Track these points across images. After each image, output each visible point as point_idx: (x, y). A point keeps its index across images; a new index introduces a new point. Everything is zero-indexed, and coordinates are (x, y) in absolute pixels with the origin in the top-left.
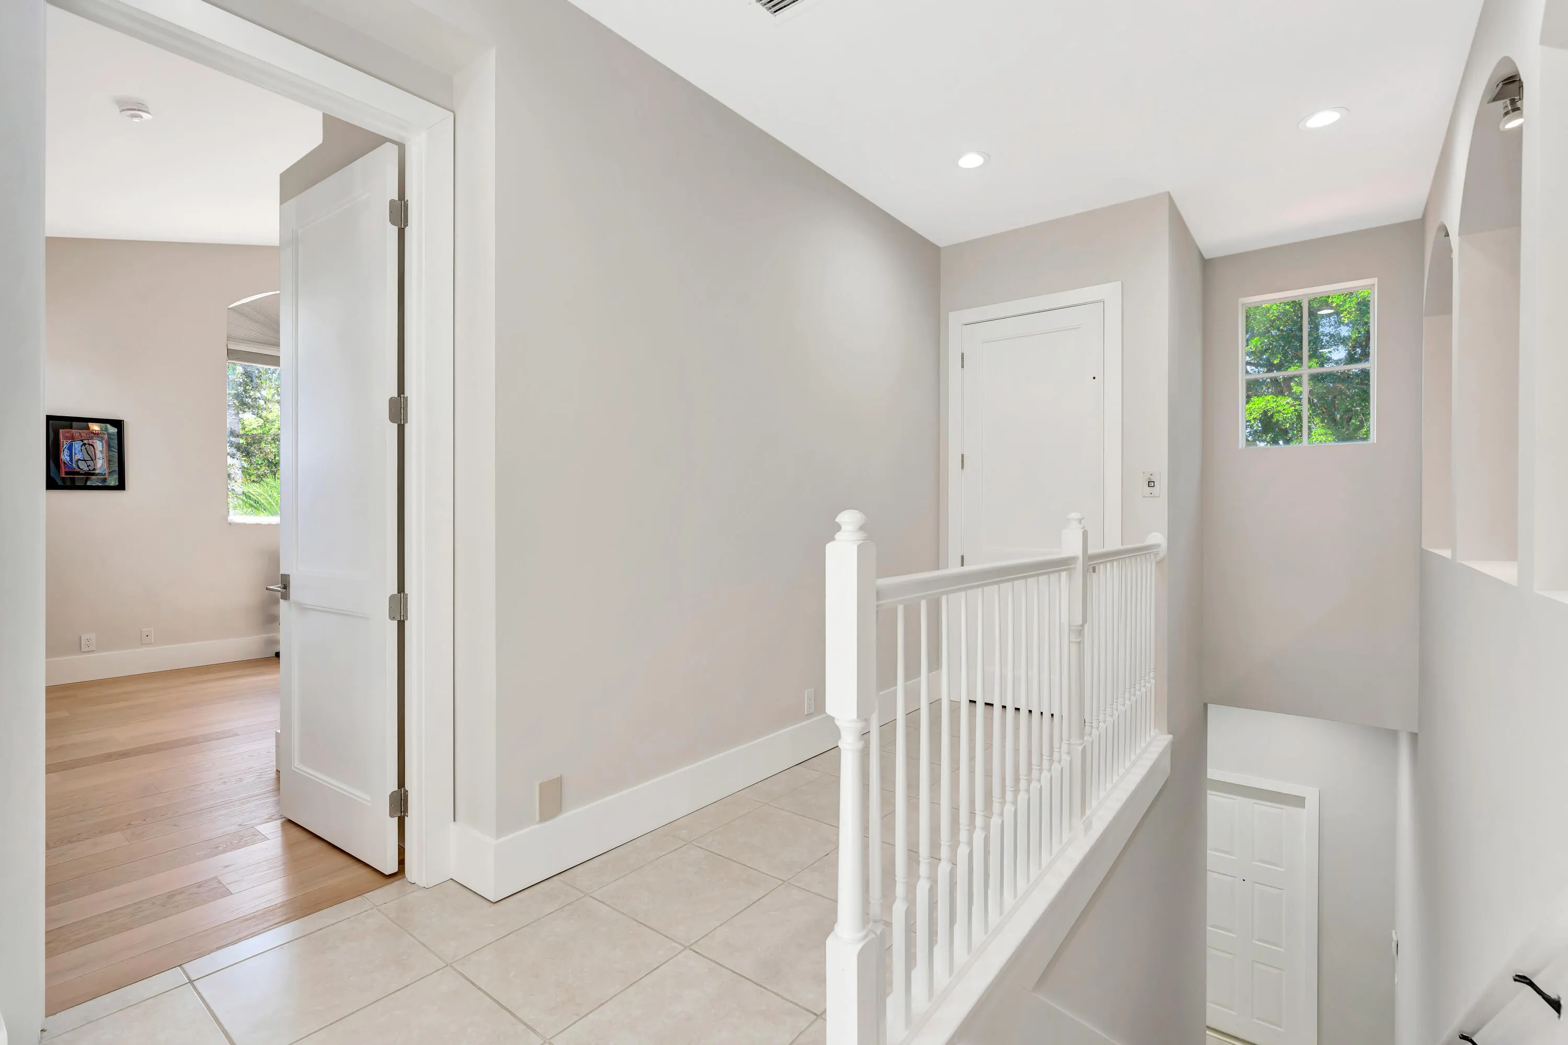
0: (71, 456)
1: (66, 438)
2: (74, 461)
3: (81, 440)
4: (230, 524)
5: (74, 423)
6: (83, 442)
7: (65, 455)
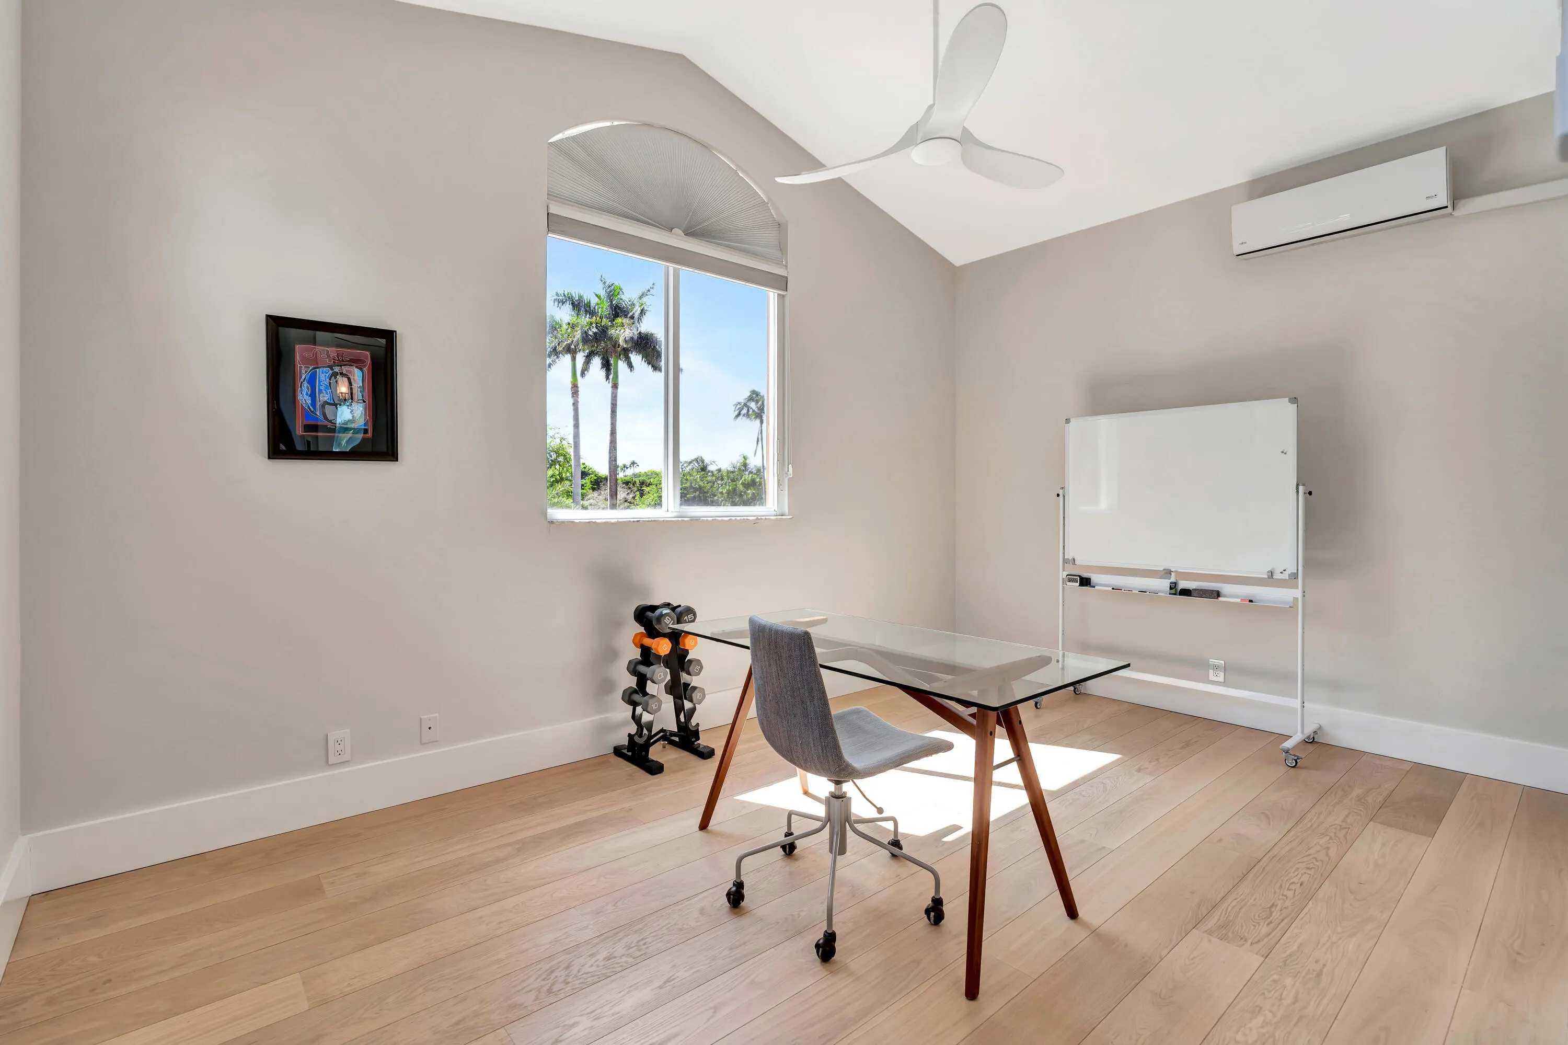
0: (313, 396)
1: (306, 361)
2: (318, 404)
3: (328, 367)
4: (552, 522)
5: (320, 335)
6: (332, 369)
7: (304, 393)
